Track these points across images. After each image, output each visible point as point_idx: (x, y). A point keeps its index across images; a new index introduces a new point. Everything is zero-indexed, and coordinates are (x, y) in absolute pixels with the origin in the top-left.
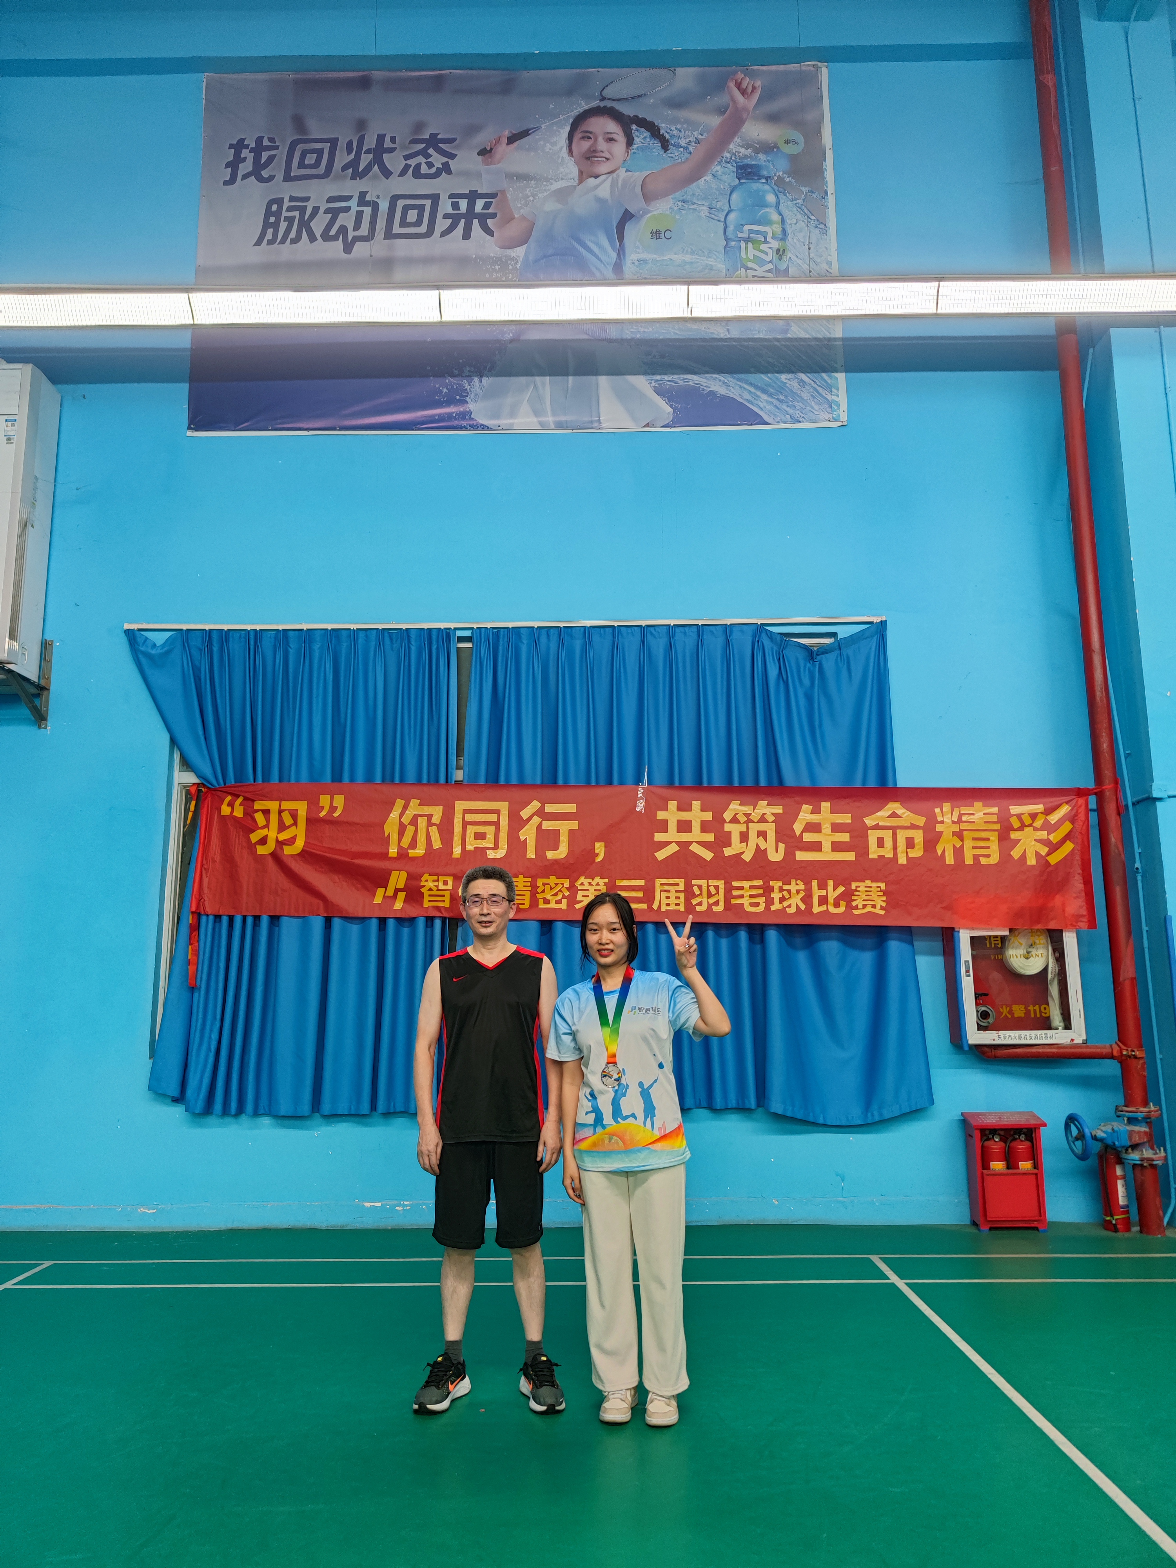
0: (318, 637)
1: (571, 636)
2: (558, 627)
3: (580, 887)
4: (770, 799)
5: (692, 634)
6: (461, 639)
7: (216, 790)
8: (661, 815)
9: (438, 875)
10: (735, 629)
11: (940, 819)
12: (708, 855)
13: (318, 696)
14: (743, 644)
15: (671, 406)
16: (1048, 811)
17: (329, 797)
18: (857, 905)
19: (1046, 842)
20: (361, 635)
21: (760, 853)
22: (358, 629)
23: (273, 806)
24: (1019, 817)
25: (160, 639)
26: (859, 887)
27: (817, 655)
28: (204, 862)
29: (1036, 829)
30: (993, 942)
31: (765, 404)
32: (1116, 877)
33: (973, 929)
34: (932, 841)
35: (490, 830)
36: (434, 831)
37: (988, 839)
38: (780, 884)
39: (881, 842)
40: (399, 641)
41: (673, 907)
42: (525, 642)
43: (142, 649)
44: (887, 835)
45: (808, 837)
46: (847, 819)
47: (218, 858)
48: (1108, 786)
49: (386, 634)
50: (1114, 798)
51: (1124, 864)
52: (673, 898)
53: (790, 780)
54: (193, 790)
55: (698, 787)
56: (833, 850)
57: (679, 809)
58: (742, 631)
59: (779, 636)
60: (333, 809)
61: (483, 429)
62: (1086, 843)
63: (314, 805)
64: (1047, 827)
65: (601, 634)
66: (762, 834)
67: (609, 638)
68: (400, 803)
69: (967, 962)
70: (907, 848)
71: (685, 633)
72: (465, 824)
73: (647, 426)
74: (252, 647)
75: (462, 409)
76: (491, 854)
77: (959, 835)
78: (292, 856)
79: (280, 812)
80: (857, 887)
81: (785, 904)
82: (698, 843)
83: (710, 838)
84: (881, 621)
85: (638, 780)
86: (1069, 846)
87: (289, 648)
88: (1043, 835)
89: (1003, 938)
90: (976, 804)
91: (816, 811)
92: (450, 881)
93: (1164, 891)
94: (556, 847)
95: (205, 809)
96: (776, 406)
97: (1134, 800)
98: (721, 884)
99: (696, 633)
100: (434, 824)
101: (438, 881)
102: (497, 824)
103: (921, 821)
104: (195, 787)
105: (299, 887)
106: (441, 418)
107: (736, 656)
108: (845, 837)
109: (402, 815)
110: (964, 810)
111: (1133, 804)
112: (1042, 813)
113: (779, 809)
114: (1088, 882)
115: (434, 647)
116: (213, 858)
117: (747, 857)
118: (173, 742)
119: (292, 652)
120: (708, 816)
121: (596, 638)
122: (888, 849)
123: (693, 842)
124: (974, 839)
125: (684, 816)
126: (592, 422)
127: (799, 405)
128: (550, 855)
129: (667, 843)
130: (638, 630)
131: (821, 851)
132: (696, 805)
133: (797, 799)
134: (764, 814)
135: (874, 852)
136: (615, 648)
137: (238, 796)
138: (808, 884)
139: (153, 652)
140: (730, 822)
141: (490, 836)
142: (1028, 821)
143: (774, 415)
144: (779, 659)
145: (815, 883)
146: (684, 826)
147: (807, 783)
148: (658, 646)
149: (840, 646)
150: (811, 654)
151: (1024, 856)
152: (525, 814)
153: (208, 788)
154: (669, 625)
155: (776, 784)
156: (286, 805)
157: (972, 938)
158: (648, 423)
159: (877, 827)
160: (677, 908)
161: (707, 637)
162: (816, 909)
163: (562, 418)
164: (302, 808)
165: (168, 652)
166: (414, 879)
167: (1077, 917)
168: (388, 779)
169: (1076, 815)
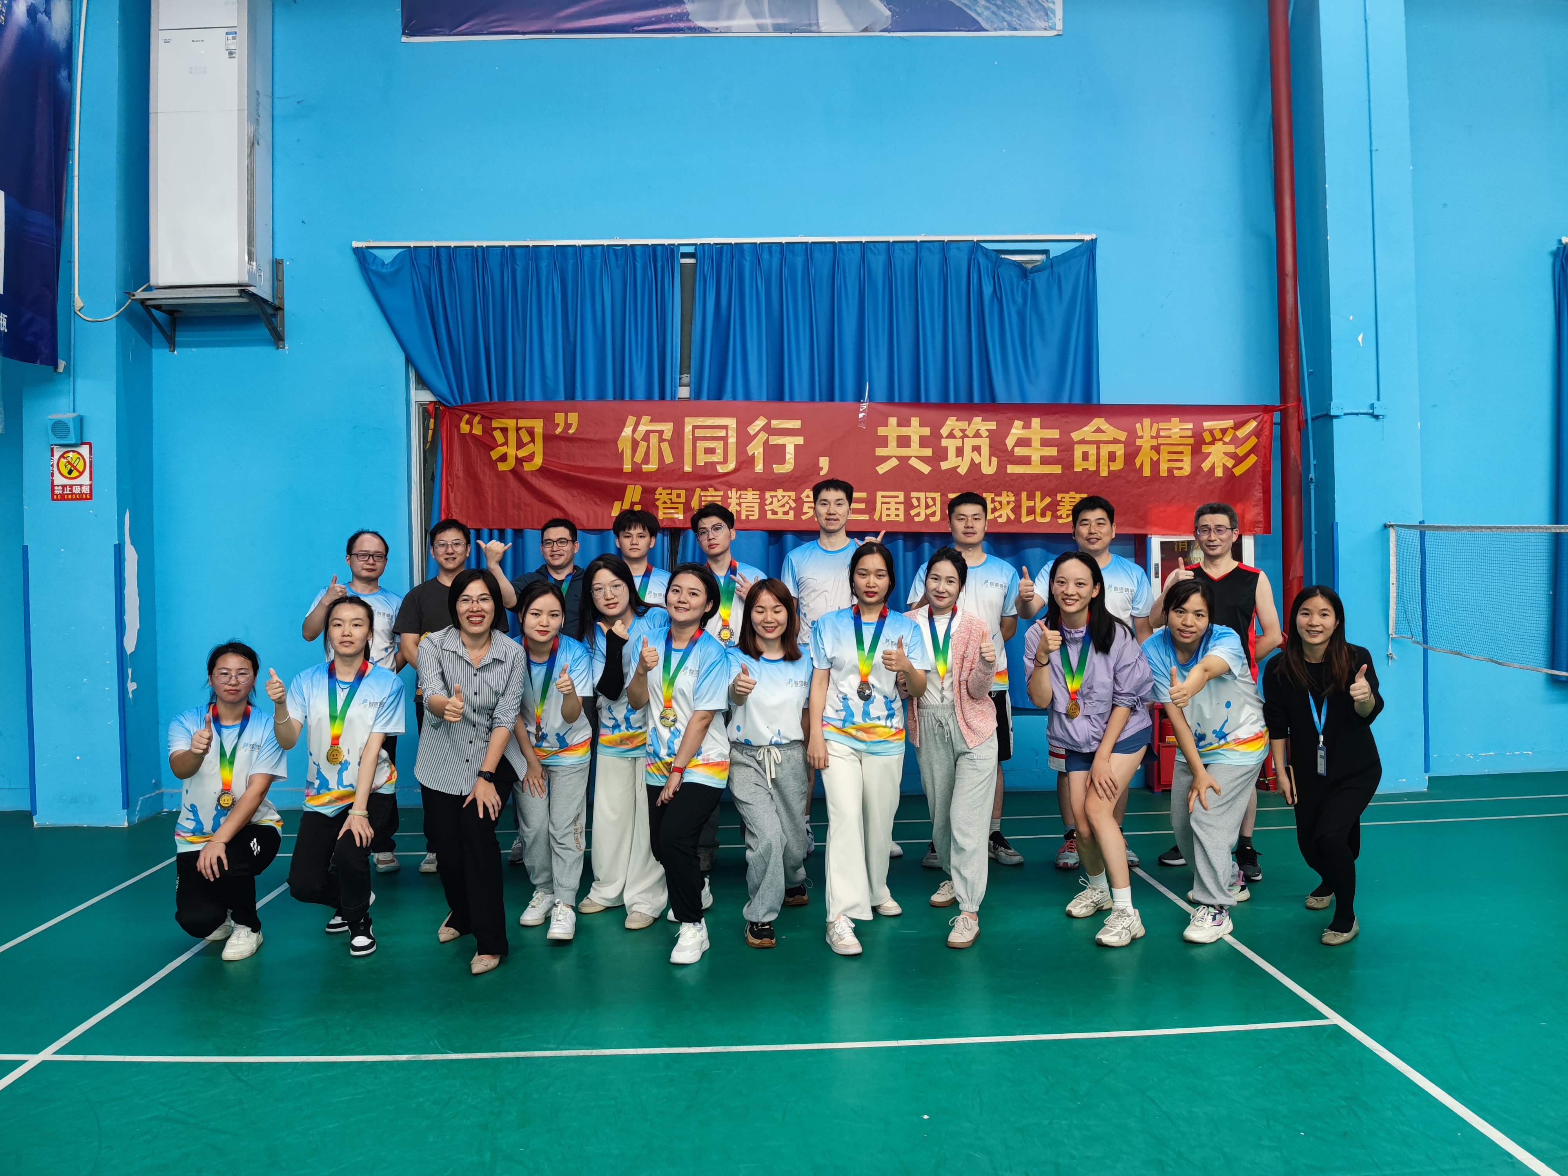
0: (544, 254)
1: (793, 253)
2: (781, 243)
3: (806, 500)
4: (984, 415)
5: (910, 251)
6: (685, 255)
7: (453, 408)
8: (881, 431)
9: (671, 489)
10: (953, 246)
11: (1140, 434)
12: (925, 469)
13: (547, 314)
14: (959, 261)
15: (890, 9)
16: (1238, 426)
17: (563, 414)
18: (1061, 515)
19: (1234, 456)
20: (587, 252)
21: (975, 467)
22: (583, 246)
23: (511, 423)
24: (1211, 432)
25: (388, 256)
26: (1064, 498)
27: (1030, 273)
28: (449, 478)
29: (1225, 443)
30: (1180, 547)
31: (983, 9)
32: (1293, 487)
33: (1163, 535)
34: (1131, 454)
35: (718, 446)
36: (665, 446)
37: (1182, 453)
38: (992, 495)
39: (1085, 456)
40: (624, 259)
41: (893, 518)
42: (748, 258)
43: (373, 268)
44: (1092, 450)
45: (1019, 451)
46: (1054, 434)
47: (461, 474)
48: (1292, 404)
49: (611, 251)
50: (1297, 414)
51: (1301, 475)
52: (893, 509)
53: (1002, 397)
54: (431, 408)
55: (917, 403)
56: (1042, 464)
57: (899, 425)
58: (958, 249)
59: (995, 253)
60: (568, 426)
61: (701, 32)
62: (1268, 456)
63: (549, 421)
64: (1235, 441)
65: (821, 251)
66: (977, 449)
67: (830, 255)
68: (631, 420)
69: (1157, 565)
70: (1109, 461)
71: (903, 250)
72: (695, 439)
73: (866, 30)
74: (480, 265)
75: (679, 11)
76: (720, 469)
77: (1157, 449)
78: (532, 473)
79: (518, 429)
80: (1062, 498)
81: (997, 514)
82: (916, 457)
83: (928, 452)
84: (1092, 239)
85: (859, 398)
86: (1253, 459)
87: (517, 267)
88: (1231, 449)
89: (1189, 542)
90: (1173, 419)
91: (1027, 426)
92: (683, 493)
93: (1334, 501)
94: (782, 461)
95: (445, 427)
96: (993, 13)
97: (1313, 416)
98: (937, 495)
99: (914, 250)
100: (665, 440)
101: (671, 494)
102: (725, 439)
103: (1122, 436)
104: (432, 405)
105: (541, 501)
106: (658, 20)
107: (953, 274)
108: (1053, 452)
109: (634, 430)
110: (1163, 425)
111: (1313, 419)
112: (1231, 428)
113: (993, 425)
114: (1267, 491)
115: (659, 265)
116: (456, 475)
117: (962, 470)
118: (409, 360)
119: (519, 269)
120: (926, 431)
121: (817, 255)
122: (1092, 462)
123: (911, 457)
124: (1169, 453)
125: (904, 431)
126: (810, 25)
127: (1016, 12)
128: (778, 469)
129: (888, 458)
130: (858, 247)
131: (1030, 464)
132: (915, 421)
133: (1009, 415)
134: (978, 430)
135: (1079, 466)
136: (835, 265)
137: (475, 415)
138: (1017, 495)
139: (384, 271)
140: (947, 437)
141: (720, 451)
142: (1218, 435)
143: (992, 22)
144: (994, 276)
145: (1024, 495)
146: (904, 442)
147: (1017, 400)
148: (878, 263)
149: (1052, 264)
150: (1023, 271)
151: (1212, 468)
152: (753, 429)
153: (445, 405)
154: (889, 242)
155: (988, 401)
156: (523, 423)
157: (1162, 543)
158: (867, 27)
159: (1083, 442)
160: (897, 519)
161: (925, 254)
162: (1025, 519)
163: (780, 21)
164: (538, 425)
165: (398, 271)
166: (649, 493)
167: (1254, 524)
168: (619, 396)
169: (1261, 430)
